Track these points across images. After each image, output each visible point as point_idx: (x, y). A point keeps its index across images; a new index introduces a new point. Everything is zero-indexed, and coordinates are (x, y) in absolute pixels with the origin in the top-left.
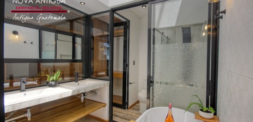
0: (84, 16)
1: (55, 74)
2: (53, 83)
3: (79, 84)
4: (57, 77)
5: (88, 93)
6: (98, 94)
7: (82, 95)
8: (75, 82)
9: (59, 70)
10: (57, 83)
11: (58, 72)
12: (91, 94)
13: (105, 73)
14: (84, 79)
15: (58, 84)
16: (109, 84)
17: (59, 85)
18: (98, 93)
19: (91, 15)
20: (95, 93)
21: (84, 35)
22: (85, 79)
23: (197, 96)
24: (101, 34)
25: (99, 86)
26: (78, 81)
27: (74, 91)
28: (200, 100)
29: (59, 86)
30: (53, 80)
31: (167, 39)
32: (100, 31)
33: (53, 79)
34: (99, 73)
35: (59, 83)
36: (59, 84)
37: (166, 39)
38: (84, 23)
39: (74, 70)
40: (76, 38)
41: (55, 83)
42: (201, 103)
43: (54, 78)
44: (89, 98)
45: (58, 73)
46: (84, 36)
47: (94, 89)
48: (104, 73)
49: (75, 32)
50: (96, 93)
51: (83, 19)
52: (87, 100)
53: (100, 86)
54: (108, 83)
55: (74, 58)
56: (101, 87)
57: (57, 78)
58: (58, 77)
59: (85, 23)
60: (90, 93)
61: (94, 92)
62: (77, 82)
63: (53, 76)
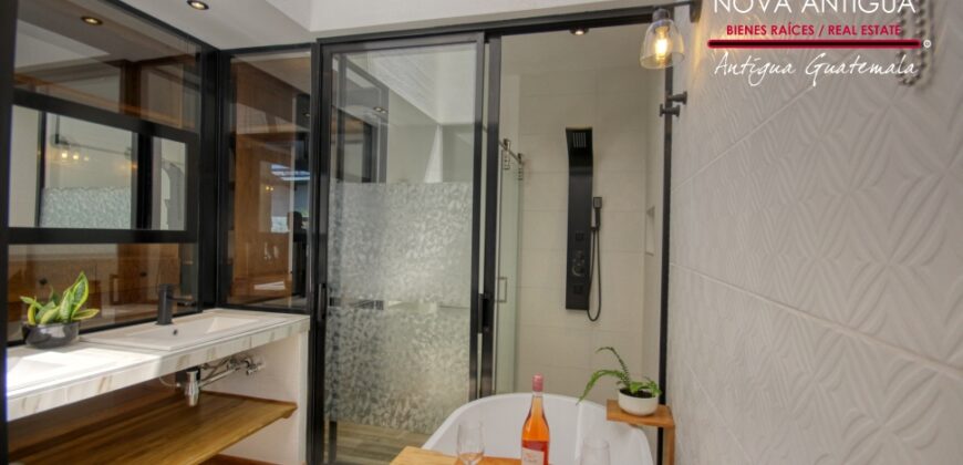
0: (198, 55)
1: (67, 293)
2: (57, 332)
3: (175, 332)
4: (73, 307)
5: (216, 368)
6: (259, 368)
7: (193, 375)
8: (160, 323)
9: (82, 274)
10: (74, 333)
11: (78, 286)
12: (228, 368)
13: (286, 283)
14: (196, 310)
15: (78, 337)
16: (308, 327)
17: (81, 341)
18: (260, 364)
19: (229, 54)
20: (245, 365)
21: (198, 132)
22: (200, 312)
23: (612, 349)
24: (265, 129)
25: (270, 333)
26: (174, 320)
27: (165, 361)
28: (620, 361)
29: (83, 344)
30: (55, 321)
31: (520, 162)
32: (260, 115)
33: (57, 314)
34: (258, 287)
35: (82, 332)
36: (84, 336)
37: (516, 163)
38: (197, 80)
39: (144, 275)
40: (156, 140)
41: (65, 330)
42: (624, 368)
43: (63, 310)
44: (220, 388)
45: (82, 287)
46: (196, 135)
47: (247, 348)
48: (279, 286)
49: (153, 116)
50: (250, 366)
51: (193, 64)
52: (210, 398)
53: (273, 334)
54: (301, 322)
55: (145, 227)
56: (276, 339)
57: (76, 309)
58: (79, 305)
59: (203, 83)
60: (224, 367)
61: (242, 362)
62: (169, 323)
63: (57, 304)
